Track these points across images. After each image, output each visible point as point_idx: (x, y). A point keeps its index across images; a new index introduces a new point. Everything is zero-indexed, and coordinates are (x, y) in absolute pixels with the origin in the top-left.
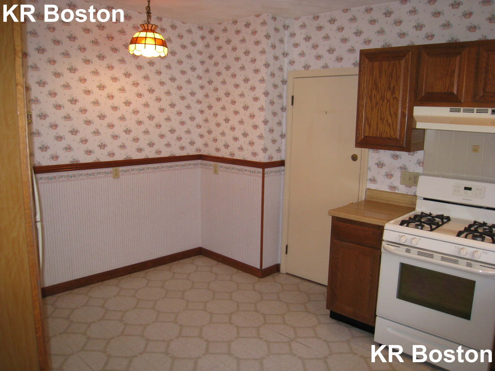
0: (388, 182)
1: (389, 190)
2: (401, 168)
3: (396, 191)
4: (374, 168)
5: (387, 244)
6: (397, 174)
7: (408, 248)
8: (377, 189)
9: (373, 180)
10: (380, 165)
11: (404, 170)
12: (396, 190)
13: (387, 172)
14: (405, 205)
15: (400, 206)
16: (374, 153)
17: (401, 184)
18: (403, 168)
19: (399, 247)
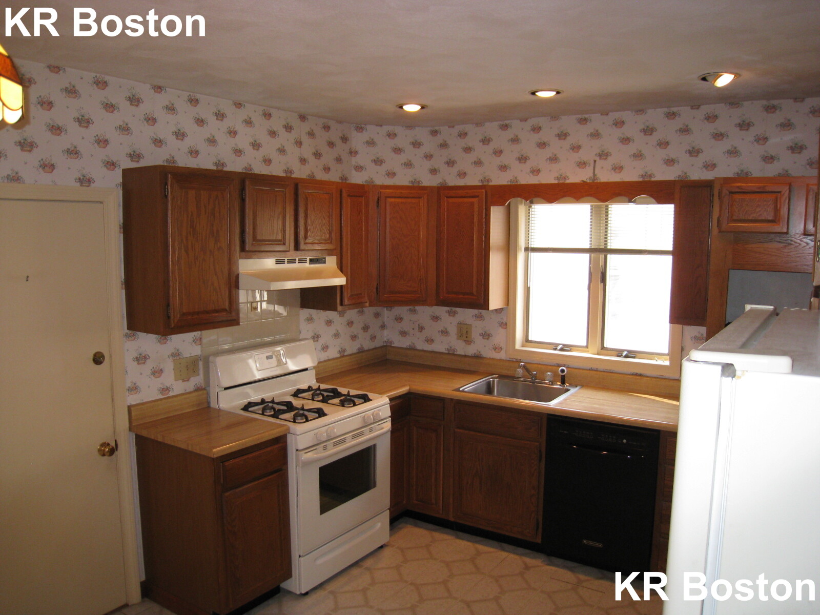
0: (158, 383)
1: (161, 397)
2: (173, 355)
3: (171, 394)
4: (132, 366)
5: (305, 453)
6: (169, 367)
7: (324, 444)
8: (142, 402)
9: (134, 389)
10: (141, 359)
11: (178, 358)
12: (170, 392)
13: (153, 368)
14: (191, 410)
15: (185, 413)
16: (129, 341)
17: (176, 379)
18: (176, 355)
19: (316, 449)
